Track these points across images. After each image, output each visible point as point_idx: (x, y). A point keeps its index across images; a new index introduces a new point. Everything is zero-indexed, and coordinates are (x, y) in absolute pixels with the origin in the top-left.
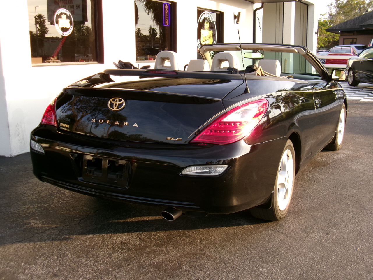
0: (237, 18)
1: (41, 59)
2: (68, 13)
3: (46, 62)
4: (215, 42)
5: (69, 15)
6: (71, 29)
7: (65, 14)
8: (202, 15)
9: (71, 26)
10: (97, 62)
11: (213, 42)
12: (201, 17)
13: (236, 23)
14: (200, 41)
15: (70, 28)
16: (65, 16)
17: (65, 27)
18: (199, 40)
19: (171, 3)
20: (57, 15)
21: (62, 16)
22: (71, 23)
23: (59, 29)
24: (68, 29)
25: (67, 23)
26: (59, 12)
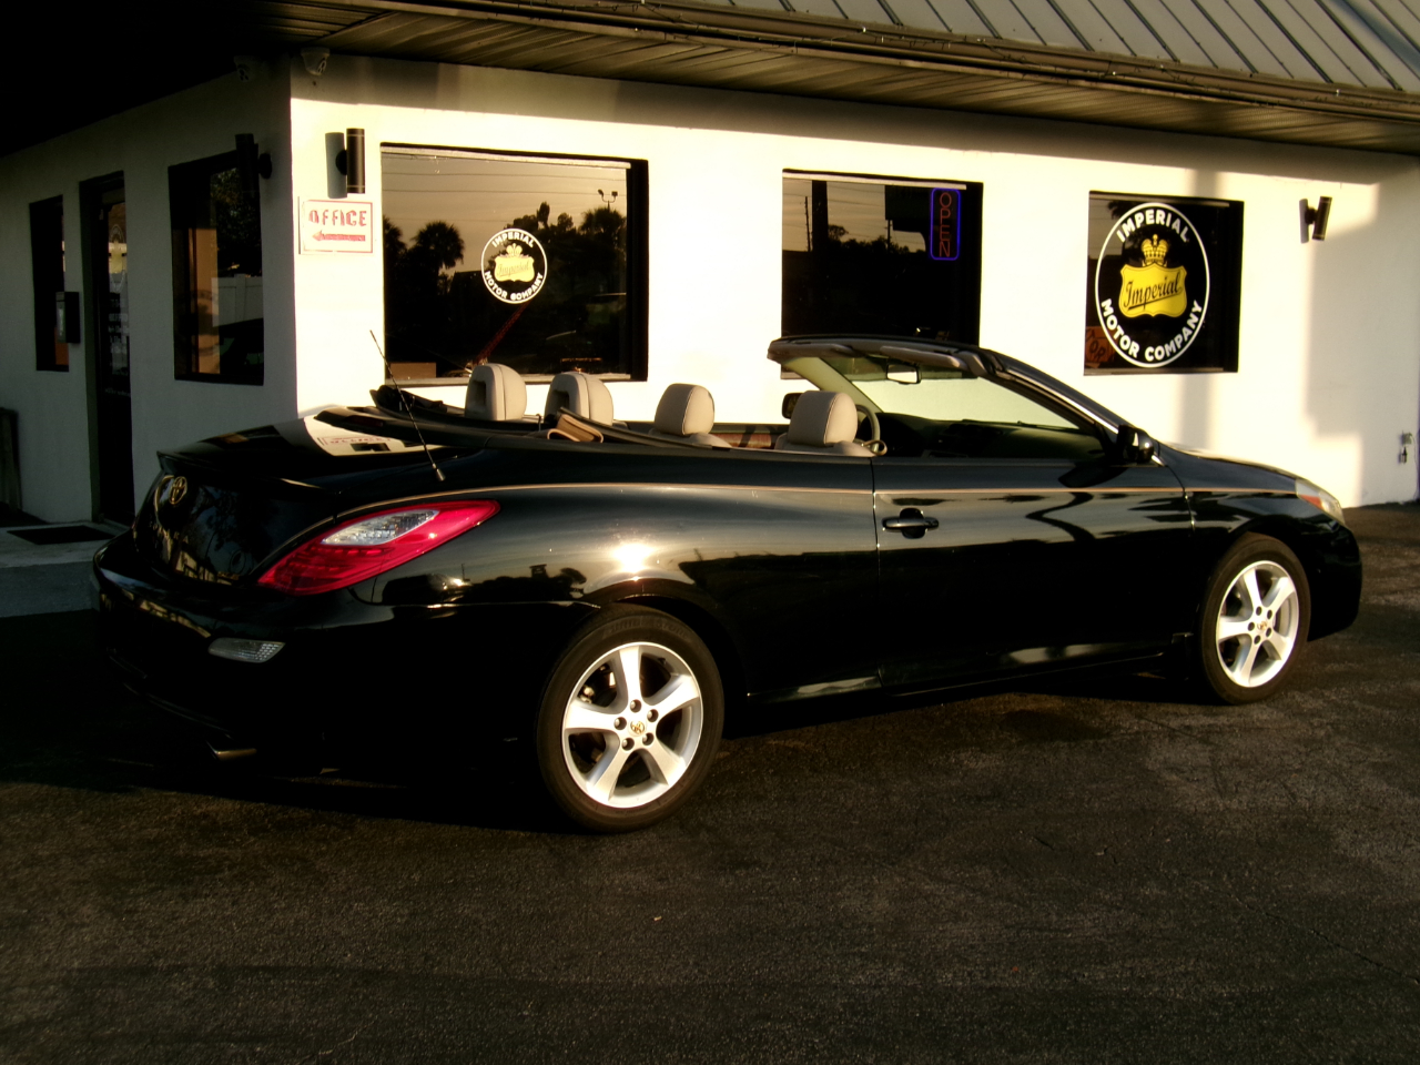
0: (1315, 218)
1: (433, 366)
2: (530, 239)
3: (450, 376)
4: (1202, 305)
5: (534, 243)
6: (537, 282)
7: (518, 242)
8: (1132, 216)
9: (539, 276)
10: (629, 377)
11: (1190, 306)
12: (1125, 221)
13: (1314, 237)
14: (1115, 305)
15: (534, 280)
16: (519, 249)
17: (514, 280)
18: (1107, 303)
19: (964, 187)
20: (491, 245)
21: (509, 249)
22: (538, 268)
23: (496, 286)
24: (527, 285)
25: (522, 269)
26: (499, 241)
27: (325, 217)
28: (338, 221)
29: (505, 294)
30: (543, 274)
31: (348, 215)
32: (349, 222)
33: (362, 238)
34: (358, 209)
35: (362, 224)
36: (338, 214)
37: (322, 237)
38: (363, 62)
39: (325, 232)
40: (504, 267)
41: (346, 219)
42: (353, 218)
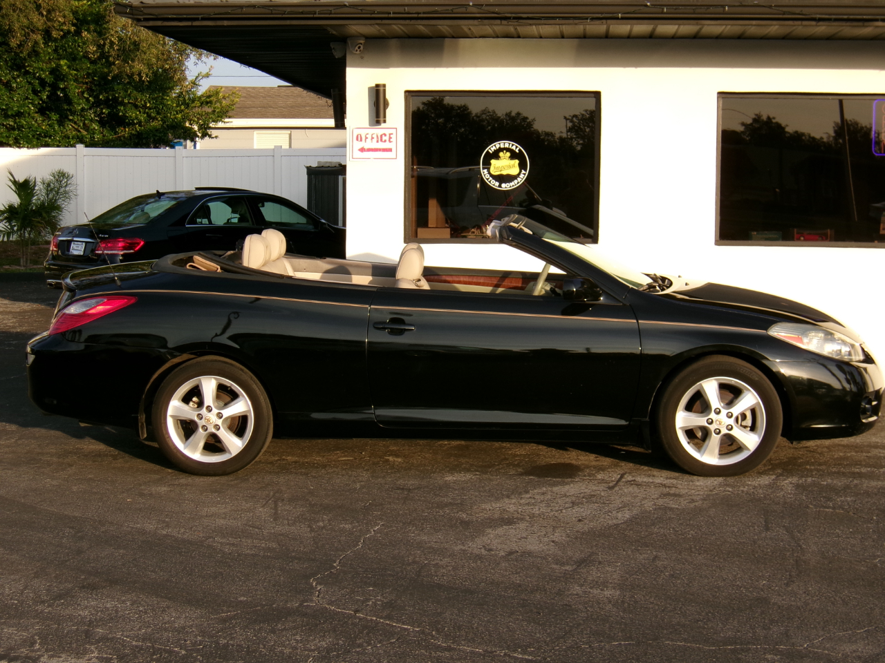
1: (448, 230)
2: (516, 147)
5: (520, 150)
6: (522, 176)
7: (508, 150)
9: (523, 172)
15: (519, 174)
16: (508, 154)
17: (505, 174)
20: (488, 153)
21: (501, 154)
22: (522, 166)
23: (491, 179)
24: (514, 178)
25: (510, 167)
26: (493, 149)
27: (366, 138)
28: (375, 140)
29: (497, 184)
30: (526, 171)
31: (381, 136)
32: (381, 140)
33: (390, 150)
34: (387, 132)
35: (390, 142)
36: (375, 136)
37: (362, 150)
38: (394, 42)
39: (366, 147)
40: (496, 166)
41: (381, 139)
42: (384, 138)
